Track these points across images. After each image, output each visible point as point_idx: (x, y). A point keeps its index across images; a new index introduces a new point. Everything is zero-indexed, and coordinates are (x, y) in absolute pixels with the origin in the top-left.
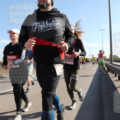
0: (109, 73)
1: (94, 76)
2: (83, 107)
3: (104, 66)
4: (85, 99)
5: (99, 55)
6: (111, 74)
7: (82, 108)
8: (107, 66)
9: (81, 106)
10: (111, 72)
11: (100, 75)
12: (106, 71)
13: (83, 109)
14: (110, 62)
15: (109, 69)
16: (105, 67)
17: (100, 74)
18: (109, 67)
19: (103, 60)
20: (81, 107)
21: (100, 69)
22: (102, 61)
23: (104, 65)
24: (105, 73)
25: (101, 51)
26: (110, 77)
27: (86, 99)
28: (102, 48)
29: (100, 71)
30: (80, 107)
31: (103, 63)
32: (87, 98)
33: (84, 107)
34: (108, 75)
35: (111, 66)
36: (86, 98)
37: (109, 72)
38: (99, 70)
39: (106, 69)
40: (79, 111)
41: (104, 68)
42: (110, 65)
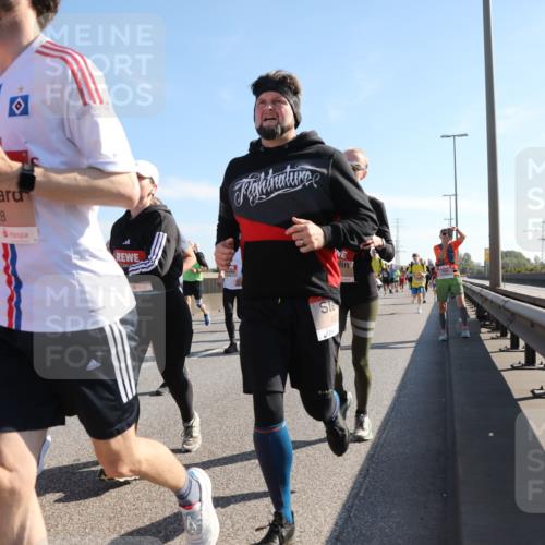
0: (485, 334)
1: (414, 344)
2: (364, 487)
3: (460, 299)
4: (375, 452)
5: (438, 248)
6: (492, 338)
7: (357, 494)
8: (475, 298)
9: (355, 483)
10: (493, 330)
11: (443, 341)
12: (473, 322)
13: (363, 498)
14: (487, 283)
15: (483, 317)
16: (465, 303)
17: (441, 338)
18: (485, 306)
19: (458, 273)
20: (353, 489)
21: (442, 315)
22: (454, 279)
23: (463, 296)
24: (468, 334)
25: (446, 233)
26: (490, 350)
27: (379, 449)
28: (454, 216)
29: (443, 323)
30: (349, 486)
31: (458, 285)
32: (382, 445)
33: (367, 489)
34: (480, 341)
35: (492, 302)
36: (377, 446)
37: (483, 330)
38: (437, 320)
39: (472, 314)
40: (344, 505)
41: (464, 310)
42: (490, 297)
